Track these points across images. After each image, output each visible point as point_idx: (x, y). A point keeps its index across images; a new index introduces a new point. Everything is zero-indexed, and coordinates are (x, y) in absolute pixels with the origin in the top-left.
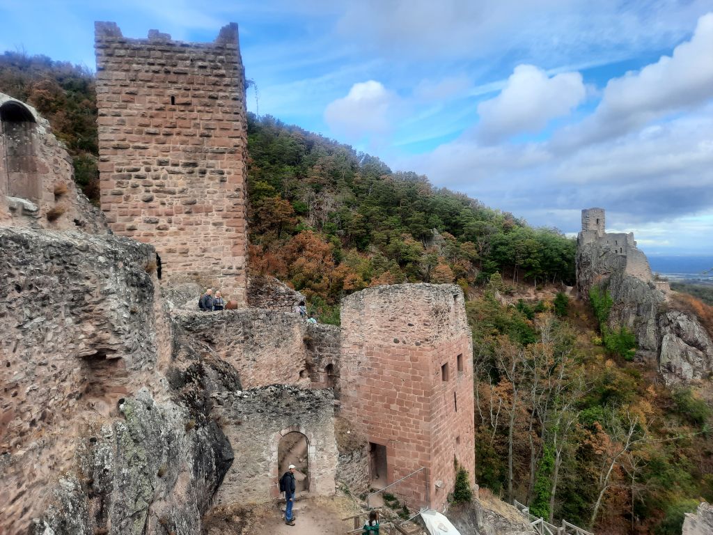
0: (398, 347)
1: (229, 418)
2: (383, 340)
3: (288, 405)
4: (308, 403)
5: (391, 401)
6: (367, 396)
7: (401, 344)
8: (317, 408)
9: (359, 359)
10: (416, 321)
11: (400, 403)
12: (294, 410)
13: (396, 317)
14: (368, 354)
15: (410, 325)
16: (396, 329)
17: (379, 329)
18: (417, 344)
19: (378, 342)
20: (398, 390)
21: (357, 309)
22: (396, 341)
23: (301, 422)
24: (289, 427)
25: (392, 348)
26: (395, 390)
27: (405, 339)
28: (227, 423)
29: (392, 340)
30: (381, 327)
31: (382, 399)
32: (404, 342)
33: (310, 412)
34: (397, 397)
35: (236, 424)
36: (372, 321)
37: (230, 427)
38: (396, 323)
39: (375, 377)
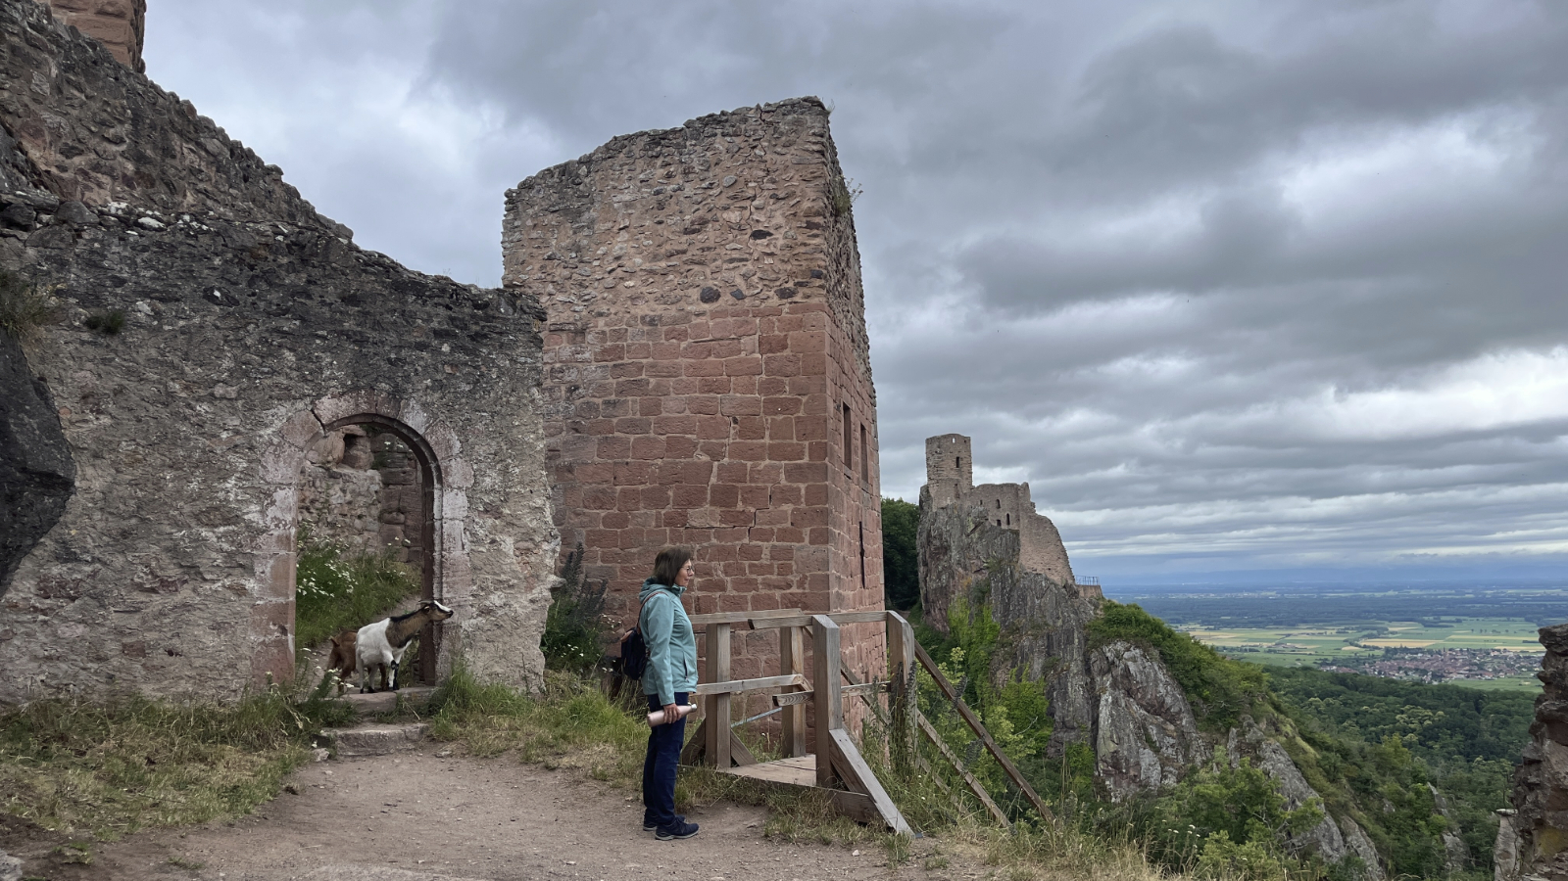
0: (714, 315)
1: (58, 293)
2: (661, 299)
3: (350, 299)
4: (441, 310)
5: (693, 500)
6: (599, 500)
7: (726, 300)
8: (476, 337)
9: (572, 376)
10: (779, 219)
11: (724, 497)
12: (378, 325)
13: (709, 216)
14: (604, 355)
15: (758, 235)
16: (710, 255)
17: (647, 266)
18: (784, 294)
19: (642, 309)
20: (715, 455)
21: (566, 211)
22: (710, 296)
23: (407, 378)
24: (356, 388)
25: (696, 321)
26: (705, 458)
27: (739, 281)
29: (695, 294)
30: (655, 258)
31: (656, 499)
32: (739, 296)
33: (446, 348)
34: (713, 480)
35: (91, 324)
36: (621, 244)
37: (62, 338)
38: (710, 234)
39: (632, 426)
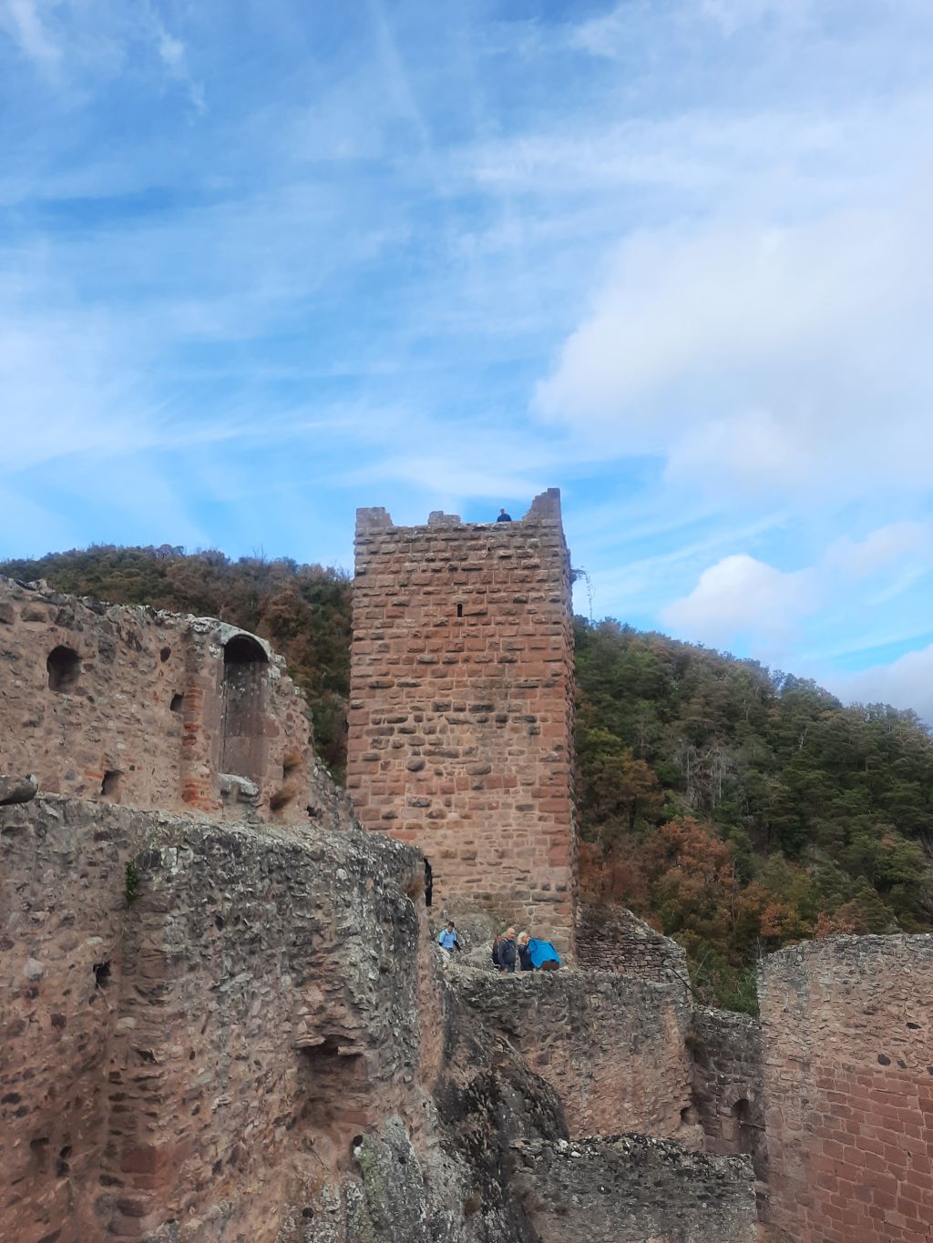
0: (888, 1075)
2: (853, 1054)
4: (701, 1184)
5: (886, 1203)
6: (828, 1182)
7: (894, 1066)
8: (720, 1196)
9: (803, 1092)
10: (923, 1018)
11: (907, 1208)
13: (878, 1006)
14: (822, 1083)
15: (911, 1026)
16: (882, 1032)
17: (843, 1030)
19: (844, 1059)
20: (898, 1176)
21: (792, 982)
22: (883, 1060)
25: (876, 1075)
26: (891, 1176)
27: (902, 1055)
28: (541, 1208)
29: (874, 1056)
30: (848, 1026)
31: (863, 1194)
32: (902, 1064)
33: (704, 1205)
34: (899, 1194)
36: (826, 1012)
38: (879, 1018)
39: (841, 1137)
